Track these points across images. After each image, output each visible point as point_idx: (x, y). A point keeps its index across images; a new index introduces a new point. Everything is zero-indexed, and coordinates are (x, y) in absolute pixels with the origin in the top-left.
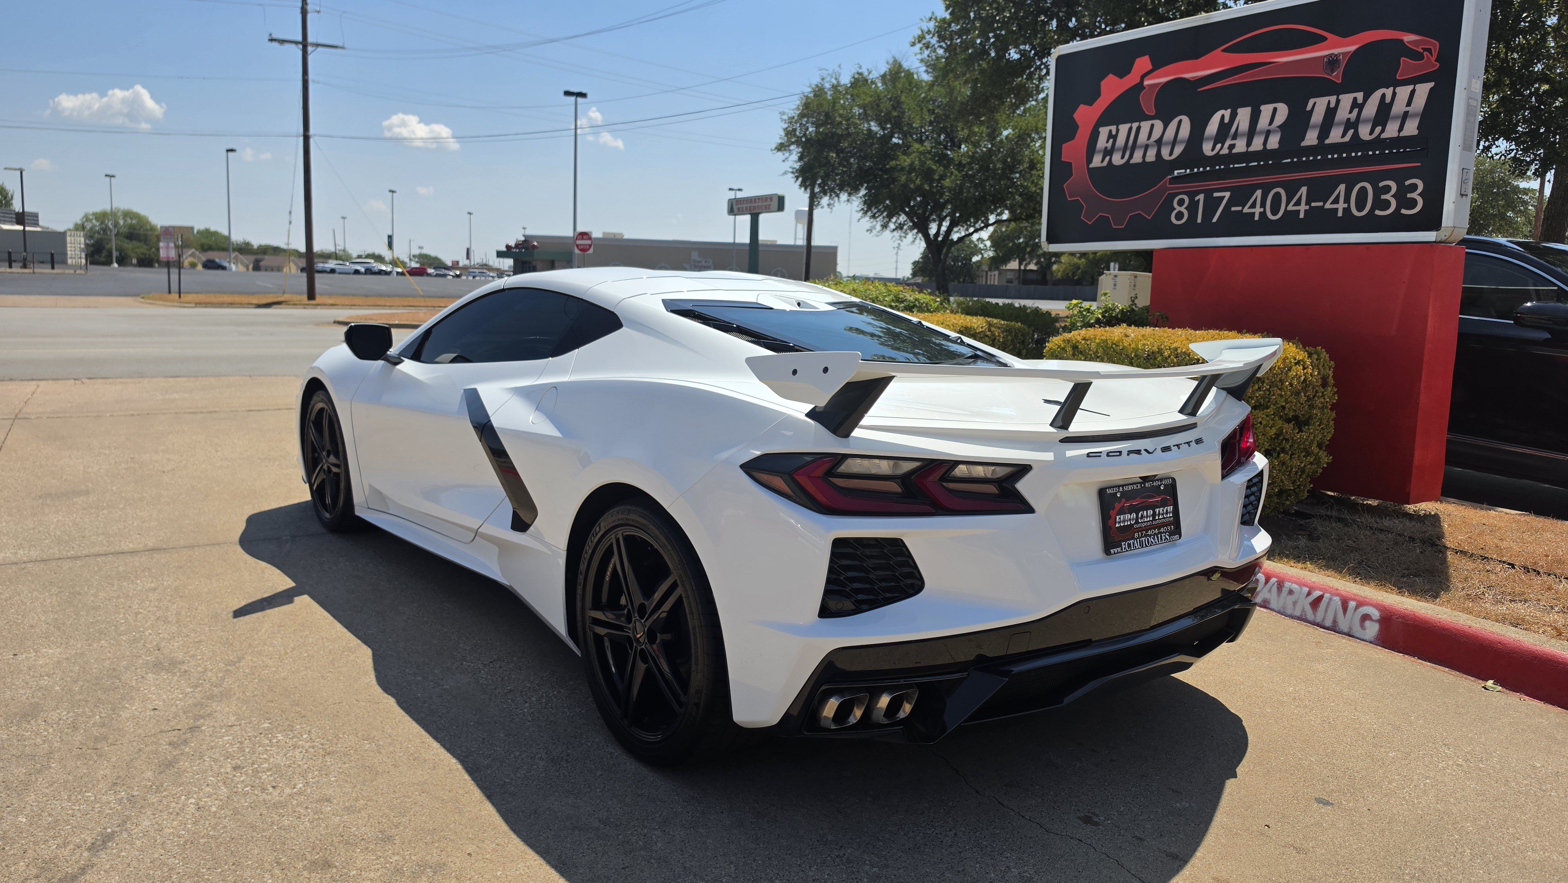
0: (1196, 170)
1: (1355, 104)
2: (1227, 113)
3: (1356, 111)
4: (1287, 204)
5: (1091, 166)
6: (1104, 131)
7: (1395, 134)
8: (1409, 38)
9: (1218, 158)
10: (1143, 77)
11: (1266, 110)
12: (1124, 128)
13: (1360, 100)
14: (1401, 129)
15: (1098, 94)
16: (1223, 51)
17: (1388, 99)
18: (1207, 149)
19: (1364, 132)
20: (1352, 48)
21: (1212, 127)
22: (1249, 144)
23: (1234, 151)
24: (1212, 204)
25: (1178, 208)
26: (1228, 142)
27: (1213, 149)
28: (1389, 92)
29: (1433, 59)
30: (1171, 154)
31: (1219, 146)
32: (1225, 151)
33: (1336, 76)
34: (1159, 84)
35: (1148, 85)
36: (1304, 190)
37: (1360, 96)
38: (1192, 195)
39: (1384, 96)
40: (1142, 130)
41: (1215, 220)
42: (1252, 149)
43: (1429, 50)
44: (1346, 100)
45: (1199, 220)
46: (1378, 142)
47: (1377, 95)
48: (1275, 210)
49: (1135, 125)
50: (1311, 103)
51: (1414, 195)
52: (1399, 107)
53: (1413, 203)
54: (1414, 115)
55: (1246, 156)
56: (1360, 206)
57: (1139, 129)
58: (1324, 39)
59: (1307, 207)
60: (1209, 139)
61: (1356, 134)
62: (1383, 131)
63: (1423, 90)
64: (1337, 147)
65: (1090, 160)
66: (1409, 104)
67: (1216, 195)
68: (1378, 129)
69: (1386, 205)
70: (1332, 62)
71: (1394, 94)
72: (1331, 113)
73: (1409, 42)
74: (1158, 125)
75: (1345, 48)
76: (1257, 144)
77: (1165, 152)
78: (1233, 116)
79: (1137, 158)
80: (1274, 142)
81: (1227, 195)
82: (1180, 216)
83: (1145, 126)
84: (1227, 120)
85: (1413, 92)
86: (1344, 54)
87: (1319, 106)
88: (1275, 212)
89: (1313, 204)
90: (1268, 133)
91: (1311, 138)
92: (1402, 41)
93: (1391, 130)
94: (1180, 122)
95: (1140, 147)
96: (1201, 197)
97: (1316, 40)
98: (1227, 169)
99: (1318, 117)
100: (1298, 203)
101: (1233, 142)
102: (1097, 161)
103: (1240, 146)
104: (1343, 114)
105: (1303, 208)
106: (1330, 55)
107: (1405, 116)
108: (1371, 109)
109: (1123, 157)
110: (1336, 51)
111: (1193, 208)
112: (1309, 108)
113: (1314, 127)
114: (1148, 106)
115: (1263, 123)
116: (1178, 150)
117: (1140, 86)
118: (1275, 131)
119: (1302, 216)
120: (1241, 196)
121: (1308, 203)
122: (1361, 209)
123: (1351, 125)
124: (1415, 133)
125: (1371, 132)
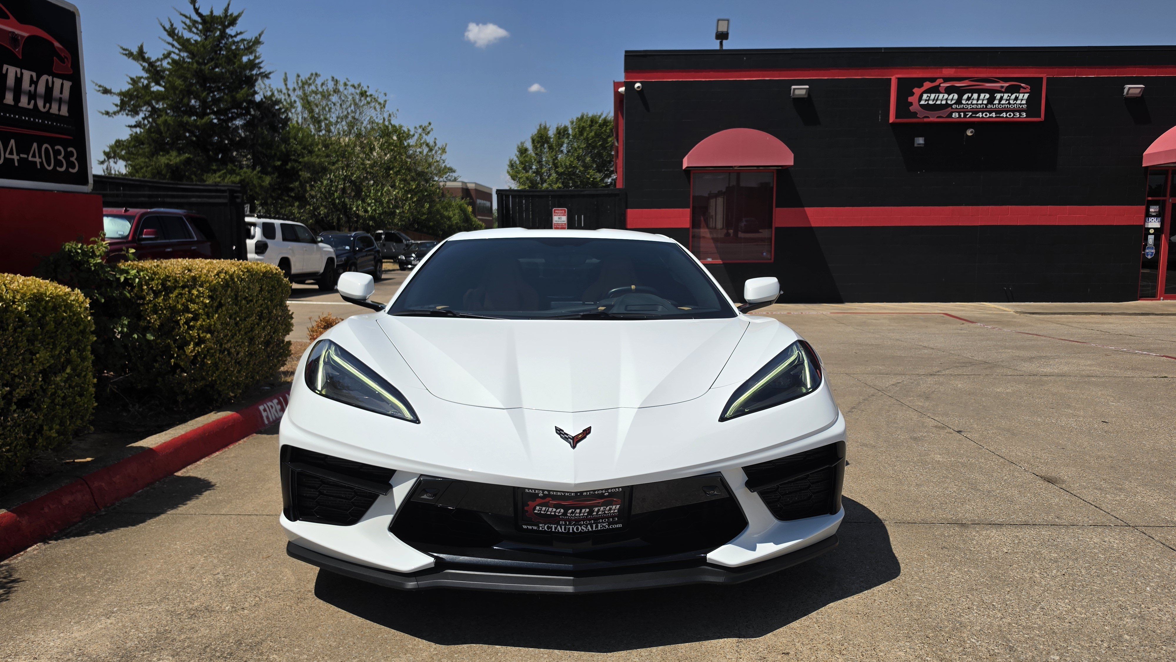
3: (33, 86)
4: (5, 153)
8: (57, 44)
13: (35, 79)
14: (59, 110)
17: (50, 85)
20: (26, 35)
29: (70, 66)
33: (18, 51)
36: (12, 142)
39: (47, 81)
44: (27, 75)
46: (48, 115)
47: (44, 78)
50: (5, 67)
51: (73, 159)
52: (56, 93)
53: (73, 166)
56: (48, 162)
58: (8, 18)
59: (18, 158)
62: (50, 108)
63: (68, 84)
66: (61, 93)
68: (48, 105)
69: (60, 164)
71: (53, 82)
73: (59, 48)
75: (23, 33)
85: (62, 84)
86: (22, 37)
89: (22, 155)
91: (9, 98)
92: (53, 44)
93: (54, 109)
97: (4, 16)
99: (11, 81)
100: (11, 153)
104: (26, 85)
105: (16, 157)
106: (13, 33)
108: (41, 89)
110: (17, 32)
112: (4, 71)
113: (10, 89)
119: (16, 164)
121: (18, 154)
122: (49, 165)
123: (32, 96)
124: (67, 114)
125: (44, 107)
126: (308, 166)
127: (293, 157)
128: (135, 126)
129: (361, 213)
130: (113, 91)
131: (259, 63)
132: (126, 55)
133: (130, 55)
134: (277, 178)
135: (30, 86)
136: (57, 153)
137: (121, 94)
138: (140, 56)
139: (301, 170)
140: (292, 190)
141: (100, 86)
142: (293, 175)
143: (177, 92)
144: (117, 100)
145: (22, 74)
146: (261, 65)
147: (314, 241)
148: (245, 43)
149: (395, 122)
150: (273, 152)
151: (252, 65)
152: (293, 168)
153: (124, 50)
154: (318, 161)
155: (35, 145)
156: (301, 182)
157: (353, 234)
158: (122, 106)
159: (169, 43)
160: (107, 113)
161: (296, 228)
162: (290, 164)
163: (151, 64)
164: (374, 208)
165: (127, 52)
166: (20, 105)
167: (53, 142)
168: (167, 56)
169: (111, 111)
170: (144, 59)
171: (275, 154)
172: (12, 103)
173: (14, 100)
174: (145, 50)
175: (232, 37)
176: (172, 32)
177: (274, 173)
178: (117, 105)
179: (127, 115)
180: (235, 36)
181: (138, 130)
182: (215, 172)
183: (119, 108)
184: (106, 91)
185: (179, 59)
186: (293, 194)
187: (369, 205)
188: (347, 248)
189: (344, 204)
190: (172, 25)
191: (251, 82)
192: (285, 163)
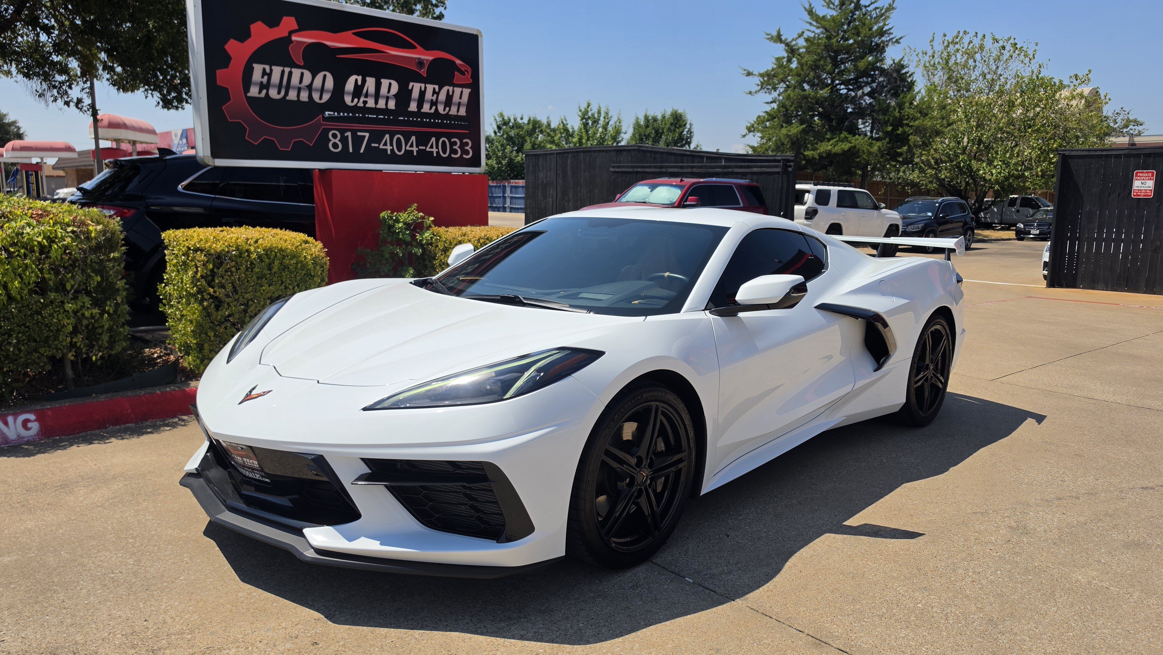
0: (342, 114)
1: (434, 92)
2: (360, 78)
3: (435, 96)
4: (406, 146)
5: (249, 95)
6: (258, 69)
7: (455, 113)
8: (458, 62)
9: (355, 109)
10: (291, 33)
11: (385, 83)
12: (277, 70)
13: (437, 90)
14: (458, 111)
15: (248, 35)
16: (354, 33)
17: (451, 93)
18: (348, 99)
19: (441, 108)
20: (431, 58)
21: (350, 85)
22: (376, 103)
23: (367, 106)
24: (358, 141)
25: (333, 140)
26: (362, 99)
27: (352, 101)
28: (451, 89)
29: (469, 76)
30: (321, 98)
31: (356, 100)
32: (361, 104)
33: (423, 72)
34: (304, 43)
35: (297, 41)
36: (414, 137)
37: (437, 87)
38: (342, 132)
39: (448, 91)
40: (293, 75)
41: (362, 151)
42: (378, 106)
43: (467, 71)
44: (430, 88)
45: (351, 150)
46: (447, 116)
47: (445, 88)
48: (399, 149)
49: (287, 70)
50: (411, 84)
51: (468, 148)
52: (456, 99)
53: (467, 153)
54: (463, 105)
55: (375, 111)
56: (444, 151)
57: (290, 74)
58: (415, 47)
59: (417, 149)
60: (348, 93)
61: (436, 109)
62: (450, 110)
63: (467, 92)
64: (427, 115)
65: (247, 89)
66: (461, 98)
67: (359, 134)
68: (447, 109)
69: (456, 152)
70: (421, 63)
71: (453, 91)
72: (422, 93)
73: (460, 64)
74: (308, 75)
75: (428, 57)
76: (381, 104)
77: (316, 96)
78: (364, 81)
79: (292, 95)
80: (392, 105)
81: (367, 135)
82: (335, 146)
83: (296, 73)
84: (359, 83)
85: (462, 92)
86: (427, 60)
87: (416, 88)
88: (400, 150)
89: (420, 147)
90: (387, 98)
91: (413, 107)
92: (454, 62)
93: (453, 111)
94: (325, 76)
95: (294, 88)
96: (349, 134)
97: (411, 47)
98: (364, 117)
99: (415, 94)
100: (412, 146)
101: (366, 99)
102: (254, 91)
103: (371, 103)
104: (429, 95)
105: (415, 149)
106: (419, 58)
107: (460, 103)
108: (442, 97)
109: (279, 93)
110: (423, 57)
111: (344, 140)
112: (410, 88)
113: (414, 100)
114: (297, 57)
115: (384, 90)
116: (326, 97)
117: (287, 40)
118: (391, 98)
119: (415, 154)
120: (376, 137)
121: (417, 147)
122: (445, 153)
123: (434, 103)
124: (465, 114)
125: (444, 110)
126: (918, 131)
127: (906, 122)
128: (771, 102)
129: (988, 177)
130: (755, 73)
131: (890, 29)
132: (768, 39)
133: (771, 39)
134: (888, 143)
135: (433, 96)
136: (453, 144)
137: (762, 75)
138: (778, 38)
139: (911, 134)
140: (901, 154)
141: (745, 70)
142: (904, 139)
143: (805, 68)
144: (757, 80)
145: (426, 88)
146: (891, 31)
147: (876, 208)
148: (878, 11)
149: (1045, 73)
150: (886, 118)
151: (881, 33)
152: (904, 132)
153: (768, 35)
154: (929, 123)
155: (433, 139)
156: (909, 146)
157: (940, 200)
158: (762, 86)
159: (808, 22)
160: (750, 93)
161: (857, 195)
162: (900, 129)
163: (787, 45)
164: (999, 170)
165: (769, 36)
166: (422, 111)
167: (449, 136)
168: (801, 35)
169: (753, 91)
170: (781, 41)
171: (889, 119)
172: (416, 110)
173: (417, 107)
174: (781, 33)
175: (866, 7)
176: (811, 12)
177: (884, 139)
178: (758, 85)
179: (766, 93)
180: (869, 6)
181: (775, 106)
182: (829, 140)
183: (760, 87)
184: (749, 74)
185: (814, 37)
186: (901, 159)
187: (995, 167)
188: (930, 214)
189: (969, 166)
190: (810, 5)
191: (880, 49)
192: (895, 129)
